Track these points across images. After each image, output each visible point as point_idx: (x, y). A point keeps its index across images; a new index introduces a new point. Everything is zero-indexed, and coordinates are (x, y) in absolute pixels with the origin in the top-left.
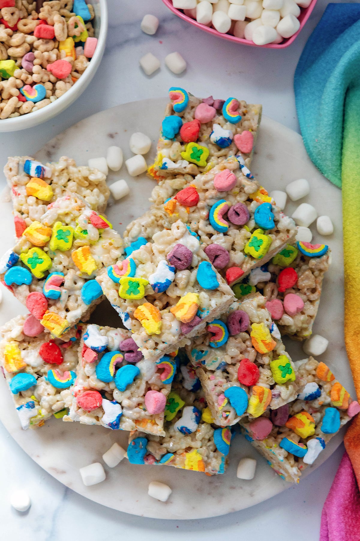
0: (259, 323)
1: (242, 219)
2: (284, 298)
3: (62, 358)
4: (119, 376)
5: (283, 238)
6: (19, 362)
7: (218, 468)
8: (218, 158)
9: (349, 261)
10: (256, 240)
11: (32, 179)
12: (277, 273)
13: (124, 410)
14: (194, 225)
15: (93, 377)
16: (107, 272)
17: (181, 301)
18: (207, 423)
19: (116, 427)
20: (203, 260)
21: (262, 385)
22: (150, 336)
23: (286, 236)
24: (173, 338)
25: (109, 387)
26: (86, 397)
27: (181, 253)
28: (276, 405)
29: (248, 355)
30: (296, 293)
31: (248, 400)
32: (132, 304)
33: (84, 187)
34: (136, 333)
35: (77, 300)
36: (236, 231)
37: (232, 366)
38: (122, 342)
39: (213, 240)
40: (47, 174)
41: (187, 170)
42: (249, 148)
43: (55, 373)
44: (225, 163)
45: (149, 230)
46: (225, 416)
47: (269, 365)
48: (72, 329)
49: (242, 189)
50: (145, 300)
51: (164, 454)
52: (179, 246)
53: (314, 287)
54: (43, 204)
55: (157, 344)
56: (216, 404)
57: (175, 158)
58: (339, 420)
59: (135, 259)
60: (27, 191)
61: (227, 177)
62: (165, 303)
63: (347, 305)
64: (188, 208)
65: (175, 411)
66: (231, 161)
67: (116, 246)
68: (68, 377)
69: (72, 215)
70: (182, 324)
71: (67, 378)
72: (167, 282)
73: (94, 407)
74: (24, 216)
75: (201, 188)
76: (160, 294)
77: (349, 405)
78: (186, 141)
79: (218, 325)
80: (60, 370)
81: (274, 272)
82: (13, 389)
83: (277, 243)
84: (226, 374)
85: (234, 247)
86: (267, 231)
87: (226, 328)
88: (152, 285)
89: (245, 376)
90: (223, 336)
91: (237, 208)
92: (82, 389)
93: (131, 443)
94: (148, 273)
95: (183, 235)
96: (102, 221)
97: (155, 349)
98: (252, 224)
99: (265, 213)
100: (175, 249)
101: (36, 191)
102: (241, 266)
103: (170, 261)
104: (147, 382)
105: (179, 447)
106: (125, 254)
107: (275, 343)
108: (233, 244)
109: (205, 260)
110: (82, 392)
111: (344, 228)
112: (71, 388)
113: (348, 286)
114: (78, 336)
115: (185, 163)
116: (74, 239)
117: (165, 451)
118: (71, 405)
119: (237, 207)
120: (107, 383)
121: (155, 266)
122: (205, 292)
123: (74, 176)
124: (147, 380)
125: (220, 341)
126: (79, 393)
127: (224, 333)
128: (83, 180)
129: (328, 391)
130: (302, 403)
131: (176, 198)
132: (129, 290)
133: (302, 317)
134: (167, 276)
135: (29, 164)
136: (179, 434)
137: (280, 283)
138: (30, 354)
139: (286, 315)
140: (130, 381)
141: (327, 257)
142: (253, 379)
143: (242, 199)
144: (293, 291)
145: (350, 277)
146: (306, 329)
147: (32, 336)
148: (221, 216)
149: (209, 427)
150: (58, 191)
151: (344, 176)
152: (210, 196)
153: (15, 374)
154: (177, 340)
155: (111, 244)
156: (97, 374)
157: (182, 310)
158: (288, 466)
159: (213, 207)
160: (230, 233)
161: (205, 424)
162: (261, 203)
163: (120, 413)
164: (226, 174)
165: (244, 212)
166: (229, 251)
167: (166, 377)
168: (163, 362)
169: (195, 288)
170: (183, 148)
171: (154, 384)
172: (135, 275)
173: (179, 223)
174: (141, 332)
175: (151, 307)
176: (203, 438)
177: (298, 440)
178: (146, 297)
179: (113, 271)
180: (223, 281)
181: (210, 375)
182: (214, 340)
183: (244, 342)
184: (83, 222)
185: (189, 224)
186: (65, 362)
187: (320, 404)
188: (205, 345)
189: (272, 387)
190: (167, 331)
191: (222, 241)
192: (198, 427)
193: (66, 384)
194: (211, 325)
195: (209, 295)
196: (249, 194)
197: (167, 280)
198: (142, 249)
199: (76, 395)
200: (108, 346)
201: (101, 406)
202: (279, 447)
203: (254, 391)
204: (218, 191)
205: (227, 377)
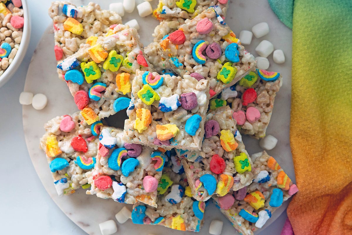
0: (227, 129)
1: (216, 55)
2: (247, 109)
3: (86, 148)
4: (124, 167)
5: (245, 69)
6: (56, 150)
7: (195, 228)
8: (203, 6)
9: (295, 83)
10: (225, 70)
11: (68, 18)
12: (242, 91)
13: (128, 190)
14: (181, 58)
15: (106, 166)
19: (122, 201)
21: (228, 174)
23: (248, 67)
25: (117, 173)
26: (100, 180)
28: (236, 188)
29: (218, 152)
30: (255, 106)
31: (217, 184)
33: (106, 25)
36: (212, 63)
37: (206, 159)
38: (126, 143)
39: (194, 70)
40: (79, 16)
41: (180, 15)
42: (225, 1)
43: (82, 159)
45: (150, 58)
46: (200, 194)
47: (233, 159)
49: (217, 32)
51: (157, 217)
53: (268, 103)
54: (76, 37)
56: (194, 186)
57: (171, 6)
58: (282, 197)
60: (64, 27)
63: (292, 115)
64: (177, 46)
65: (166, 188)
71: (90, 162)
73: (106, 188)
74: (62, 45)
75: (187, 31)
77: (290, 187)
80: (86, 156)
81: (240, 91)
82: (52, 169)
83: (241, 72)
84: (202, 165)
85: (210, 74)
86: (234, 64)
89: (215, 167)
91: (213, 47)
92: (98, 174)
93: (134, 210)
98: (223, 58)
99: (233, 51)
101: (71, 27)
102: (214, 88)
104: (145, 170)
105: (168, 213)
107: (237, 144)
108: (209, 72)
110: (98, 176)
111: (292, 59)
112: (93, 170)
113: (294, 101)
115: (179, 10)
117: (158, 216)
118: (92, 183)
119: (213, 45)
120: (116, 171)
123: (99, 17)
124: (145, 169)
126: (96, 177)
128: (105, 20)
129: (275, 177)
130: (256, 185)
131: (168, 38)
133: (259, 124)
135: (66, 8)
136: (168, 204)
137: (244, 99)
138: (64, 144)
139: (247, 122)
140: (132, 169)
141: (278, 82)
142: (221, 170)
143: (216, 39)
144: (253, 105)
145: (295, 95)
146: (262, 132)
147: (66, 132)
148: (201, 53)
149: (190, 199)
150: (87, 27)
151: (295, 21)
152: (193, 37)
153: (54, 158)
156: (108, 164)
158: (244, 229)
159: (195, 45)
160: (207, 64)
161: (187, 197)
162: (230, 43)
163: (125, 191)
165: (218, 50)
167: (158, 167)
168: (156, 156)
171: (150, 171)
176: (185, 207)
177: (252, 211)
181: (190, 165)
183: (215, 143)
185: (178, 57)
186: (89, 151)
187: (269, 186)
189: (234, 175)
191: (201, 70)
192: (182, 199)
193: (89, 167)
196: (222, 36)
199: (94, 178)
200: (117, 144)
201: (111, 187)
202: (238, 215)
203: (221, 178)
204: (199, 33)
205: (203, 167)
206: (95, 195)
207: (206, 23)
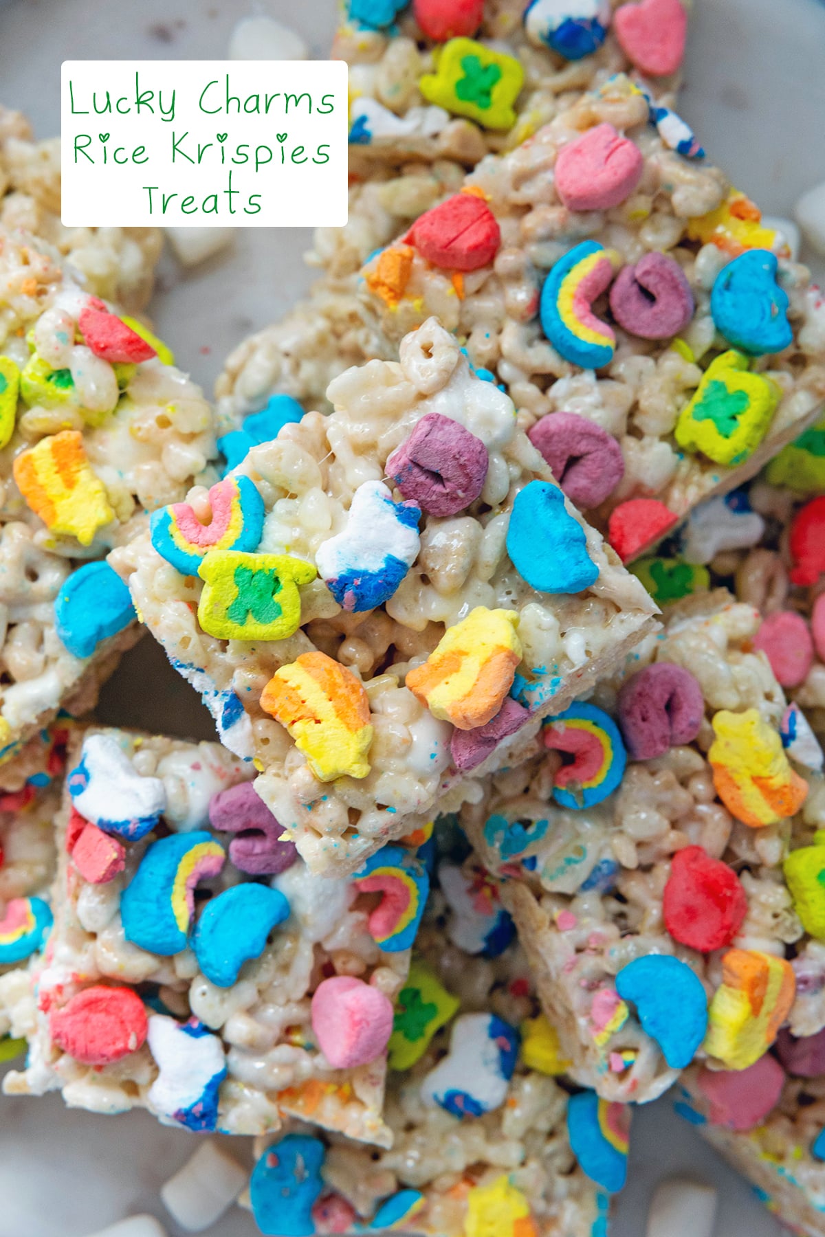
0: (741, 709)
1: (668, 311)
2: (812, 607)
4: (212, 931)
5: (822, 386)
8: (558, 95)
10: (721, 395)
12: (783, 514)
13: (234, 1057)
14: (481, 343)
15: (112, 936)
16: (149, 532)
17: (447, 643)
18: (542, 1075)
19: (204, 1123)
20: (528, 476)
21: (758, 946)
22: (329, 785)
24: (418, 787)
25: (174, 971)
26: (84, 1014)
27: (444, 452)
29: (700, 833)
31: (707, 1007)
32: (251, 659)
34: (272, 770)
35: (40, 641)
36: (644, 363)
37: (639, 875)
38: (218, 798)
39: (555, 399)
41: (444, 145)
42: (672, 56)
44: (591, 103)
45: (308, 369)
46: (618, 1066)
47: (780, 866)
48: (30, 744)
49: (661, 197)
50: (303, 639)
51: (386, 1194)
52: (435, 421)
55: (354, 814)
56: (582, 1021)
57: (396, 100)
59: (260, 477)
61: (606, 153)
62: (382, 649)
64: (459, 279)
65: (422, 1034)
66: (616, 95)
67: (186, 429)
68: (23, 920)
69: (11, 315)
70: (451, 732)
71: (19, 926)
72: (388, 565)
73: (118, 1054)
75: (505, 199)
76: (362, 615)
78: (437, 32)
79: (587, 725)
81: (775, 513)
83: (801, 405)
84: (615, 906)
85: (637, 421)
86: (760, 361)
87: (616, 732)
88: (329, 583)
89: (691, 913)
90: (607, 766)
91: (647, 273)
92: (69, 979)
93: (263, 1158)
94: (311, 533)
95: (446, 381)
96: (126, 335)
97: (350, 832)
98: (704, 333)
99: (756, 291)
100: (419, 434)
102: (663, 495)
103: (401, 485)
104: (318, 947)
105: (440, 1166)
106: (220, 461)
107: (802, 784)
108: (634, 410)
109: (537, 476)
110: (69, 990)
112: (36, 964)
114: (56, 766)
115: (435, 120)
116: (22, 404)
117: (389, 1184)
118: (34, 1030)
119: (647, 267)
120: (166, 956)
121: (340, 506)
122: (540, 601)
123: (27, 177)
124: (318, 939)
125: (594, 784)
126: (59, 998)
127: (609, 755)
131: (410, 242)
132: (237, 603)
134: (389, 546)
136: (437, 1119)
137: (796, 553)
139: (821, 668)
140: (253, 947)
142: (724, 927)
143: (660, 237)
148: (588, 306)
149: (551, 1087)
152: (541, 231)
154: (436, 793)
155: (164, 423)
156: (125, 922)
157: (453, 679)
159: (555, 272)
160: (620, 369)
161: (532, 1078)
162: (736, 254)
163: (217, 1068)
164: (602, 144)
165: (675, 288)
166: (618, 439)
167: (390, 925)
168: (380, 871)
169: (501, 589)
170: (428, 60)
171: (347, 953)
172: (260, 541)
173: (432, 330)
174: (292, 770)
175: (330, 672)
176: (530, 1130)
178: (305, 628)
179: (172, 528)
180: (609, 556)
181: (556, 911)
182: (573, 782)
183: (684, 783)
184: (54, 339)
185: (463, 339)
186: (11, 865)
188: (535, 799)
189: (791, 952)
190: (395, 764)
191: (590, 399)
192: (511, 1089)
193: (15, 947)
194: (559, 727)
195: (556, 615)
196: (691, 219)
197: (391, 560)
198: (288, 437)
199: (46, 1006)
200: (167, 815)
201: (144, 1047)
202: (809, 1157)
203: (730, 970)
204: (570, 209)
205: (622, 915)
206: (55, 1096)
207: (606, 147)
